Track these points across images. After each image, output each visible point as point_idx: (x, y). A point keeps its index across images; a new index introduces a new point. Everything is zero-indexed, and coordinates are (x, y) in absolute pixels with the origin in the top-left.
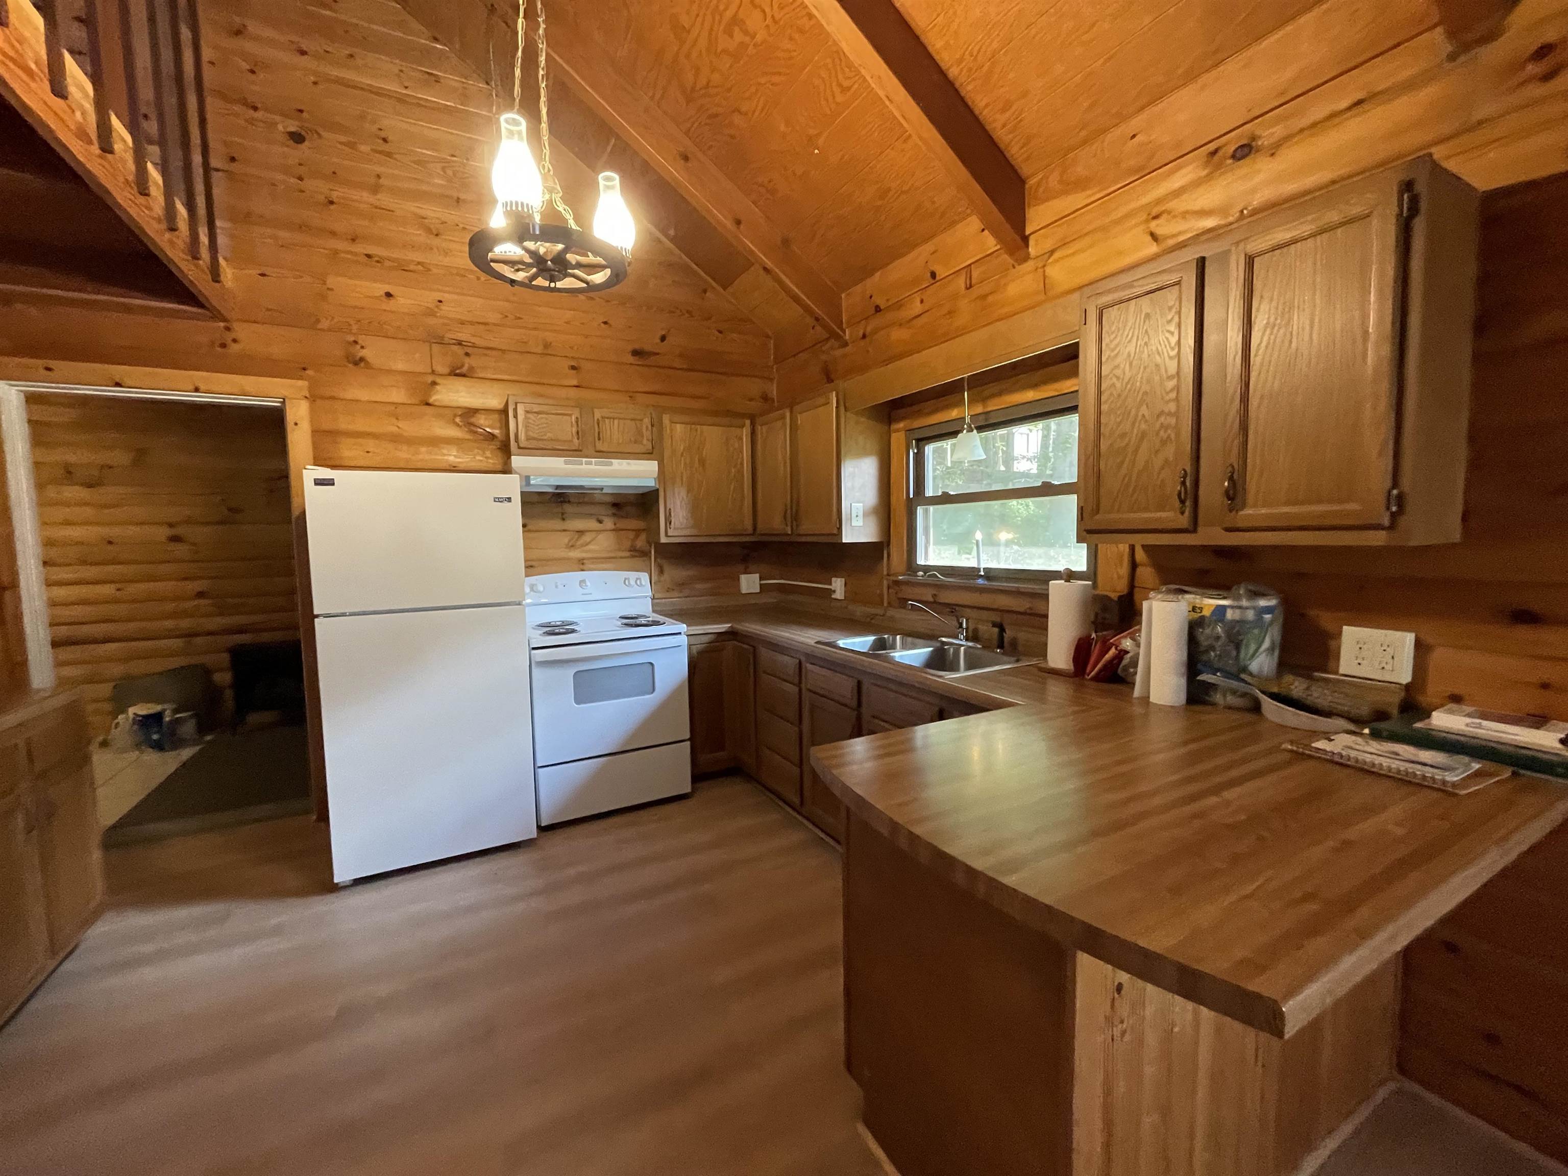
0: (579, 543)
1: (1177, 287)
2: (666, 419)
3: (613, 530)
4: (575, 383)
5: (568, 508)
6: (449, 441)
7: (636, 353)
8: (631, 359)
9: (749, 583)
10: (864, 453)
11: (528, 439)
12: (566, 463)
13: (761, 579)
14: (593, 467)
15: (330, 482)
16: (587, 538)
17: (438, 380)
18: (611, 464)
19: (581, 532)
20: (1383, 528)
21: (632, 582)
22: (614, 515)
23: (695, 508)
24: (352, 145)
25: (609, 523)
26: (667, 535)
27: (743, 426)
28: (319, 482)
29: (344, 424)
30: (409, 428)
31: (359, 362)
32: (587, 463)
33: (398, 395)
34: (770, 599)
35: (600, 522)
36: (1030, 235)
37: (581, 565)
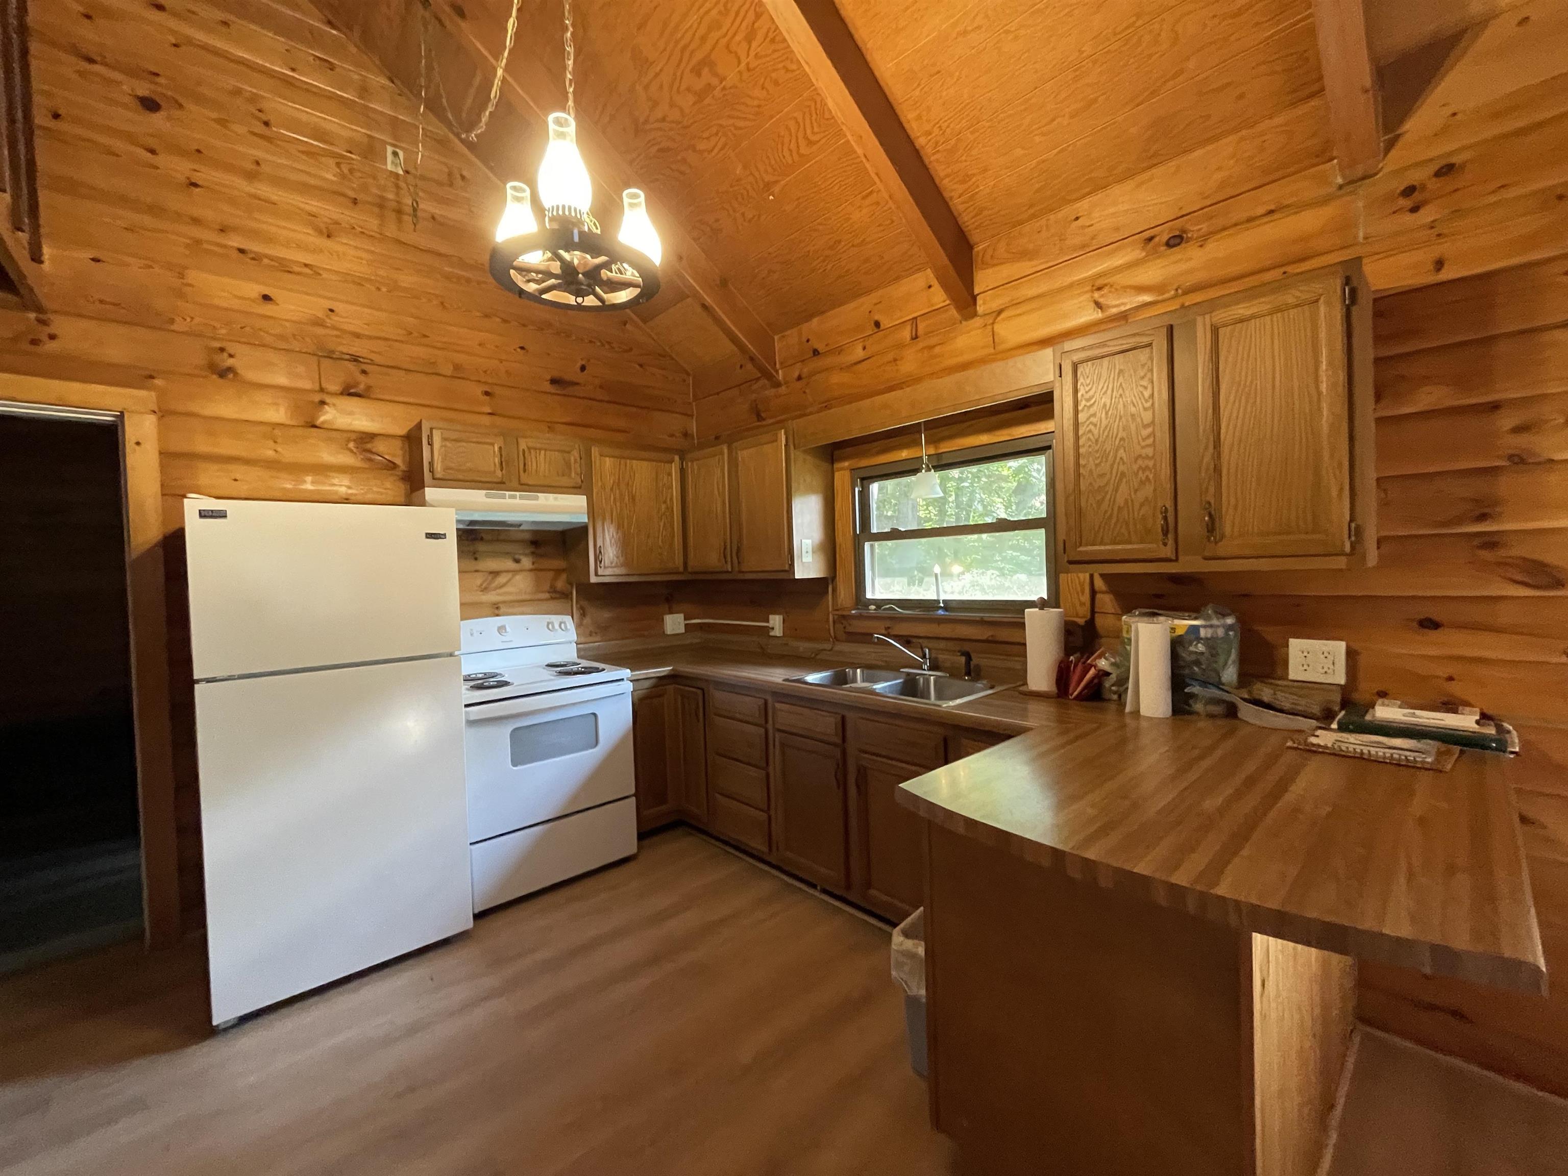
0: (493, 585)
1: (1148, 350)
2: (595, 451)
3: (531, 570)
4: (488, 410)
5: (481, 547)
6: (342, 469)
7: (554, 381)
8: (547, 387)
9: (674, 623)
10: (810, 490)
11: (446, 469)
12: (487, 496)
13: (685, 619)
14: (517, 501)
15: (222, 515)
16: (502, 579)
17: (328, 399)
18: (537, 498)
19: (495, 574)
20: (1343, 554)
21: (557, 626)
22: (533, 553)
23: (625, 544)
24: (222, 122)
25: (526, 562)
26: (596, 574)
27: (671, 461)
28: (203, 514)
29: (202, 446)
30: (289, 453)
31: (224, 373)
32: (511, 497)
33: (277, 414)
34: (696, 639)
35: (517, 561)
36: (978, 295)
37: (496, 610)
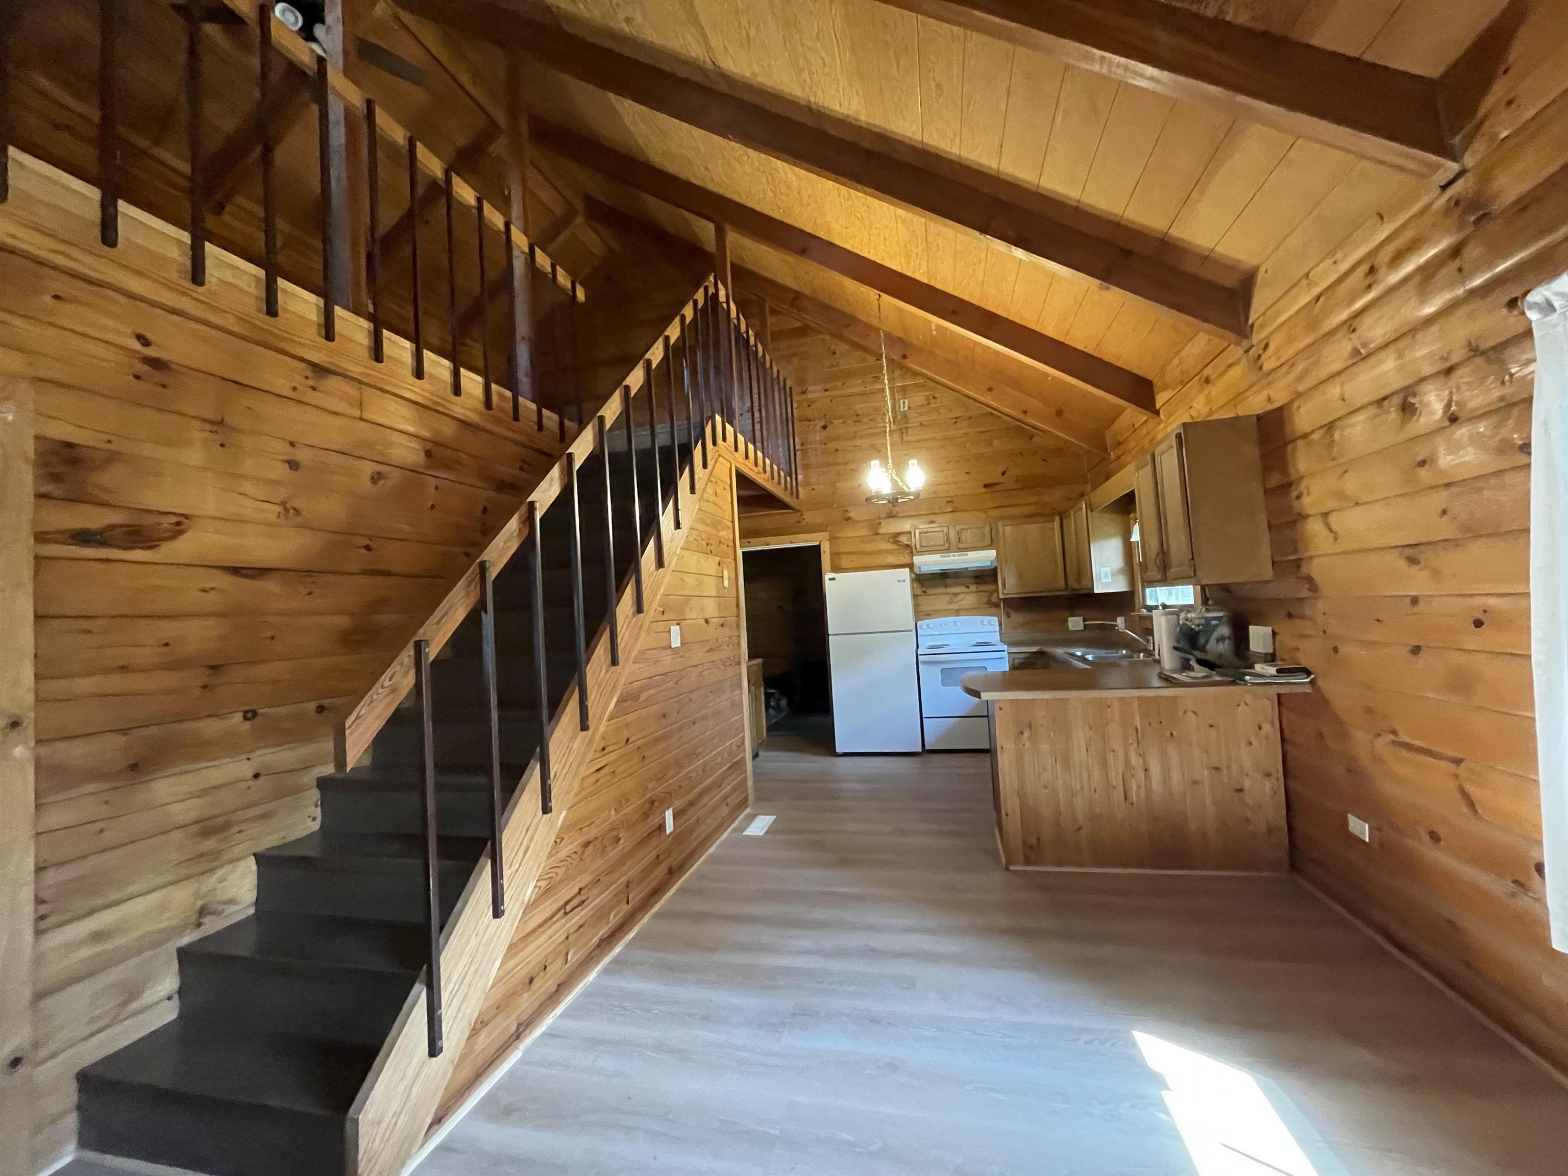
0: (956, 600)
2: (1000, 525)
3: (977, 592)
5: (948, 581)
6: (888, 551)
7: (986, 486)
8: (984, 490)
9: (1075, 623)
10: (1108, 536)
11: (921, 546)
12: (941, 557)
13: (1084, 620)
14: (956, 557)
15: (834, 579)
16: (961, 597)
17: (882, 521)
18: (967, 555)
19: (956, 594)
21: (986, 623)
22: (977, 583)
23: (1020, 575)
24: (844, 422)
25: (973, 588)
26: (1003, 594)
27: (1053, 521)
28: (831, 579)
29: (843, 550)
30: (869, 547)
31: (848, 519)
32: (953, 556)
33: (864, 532)
34: (1089, 634)
35: (968, 587)
36: (1160, 409)
37: (957, 613)
